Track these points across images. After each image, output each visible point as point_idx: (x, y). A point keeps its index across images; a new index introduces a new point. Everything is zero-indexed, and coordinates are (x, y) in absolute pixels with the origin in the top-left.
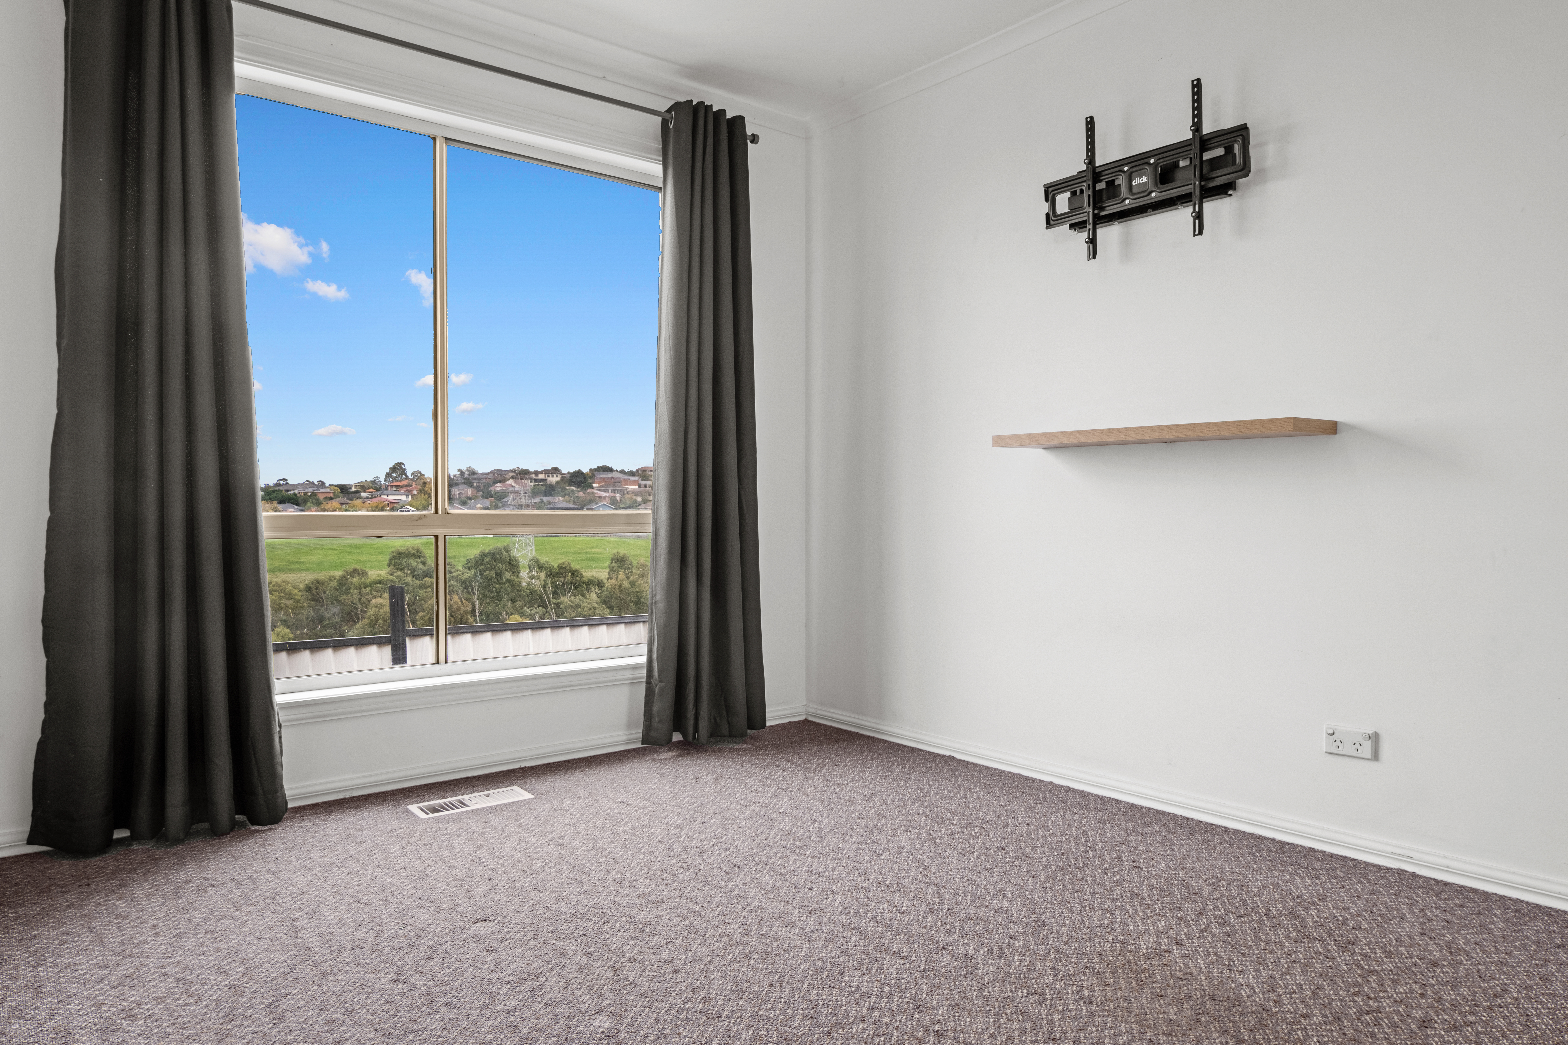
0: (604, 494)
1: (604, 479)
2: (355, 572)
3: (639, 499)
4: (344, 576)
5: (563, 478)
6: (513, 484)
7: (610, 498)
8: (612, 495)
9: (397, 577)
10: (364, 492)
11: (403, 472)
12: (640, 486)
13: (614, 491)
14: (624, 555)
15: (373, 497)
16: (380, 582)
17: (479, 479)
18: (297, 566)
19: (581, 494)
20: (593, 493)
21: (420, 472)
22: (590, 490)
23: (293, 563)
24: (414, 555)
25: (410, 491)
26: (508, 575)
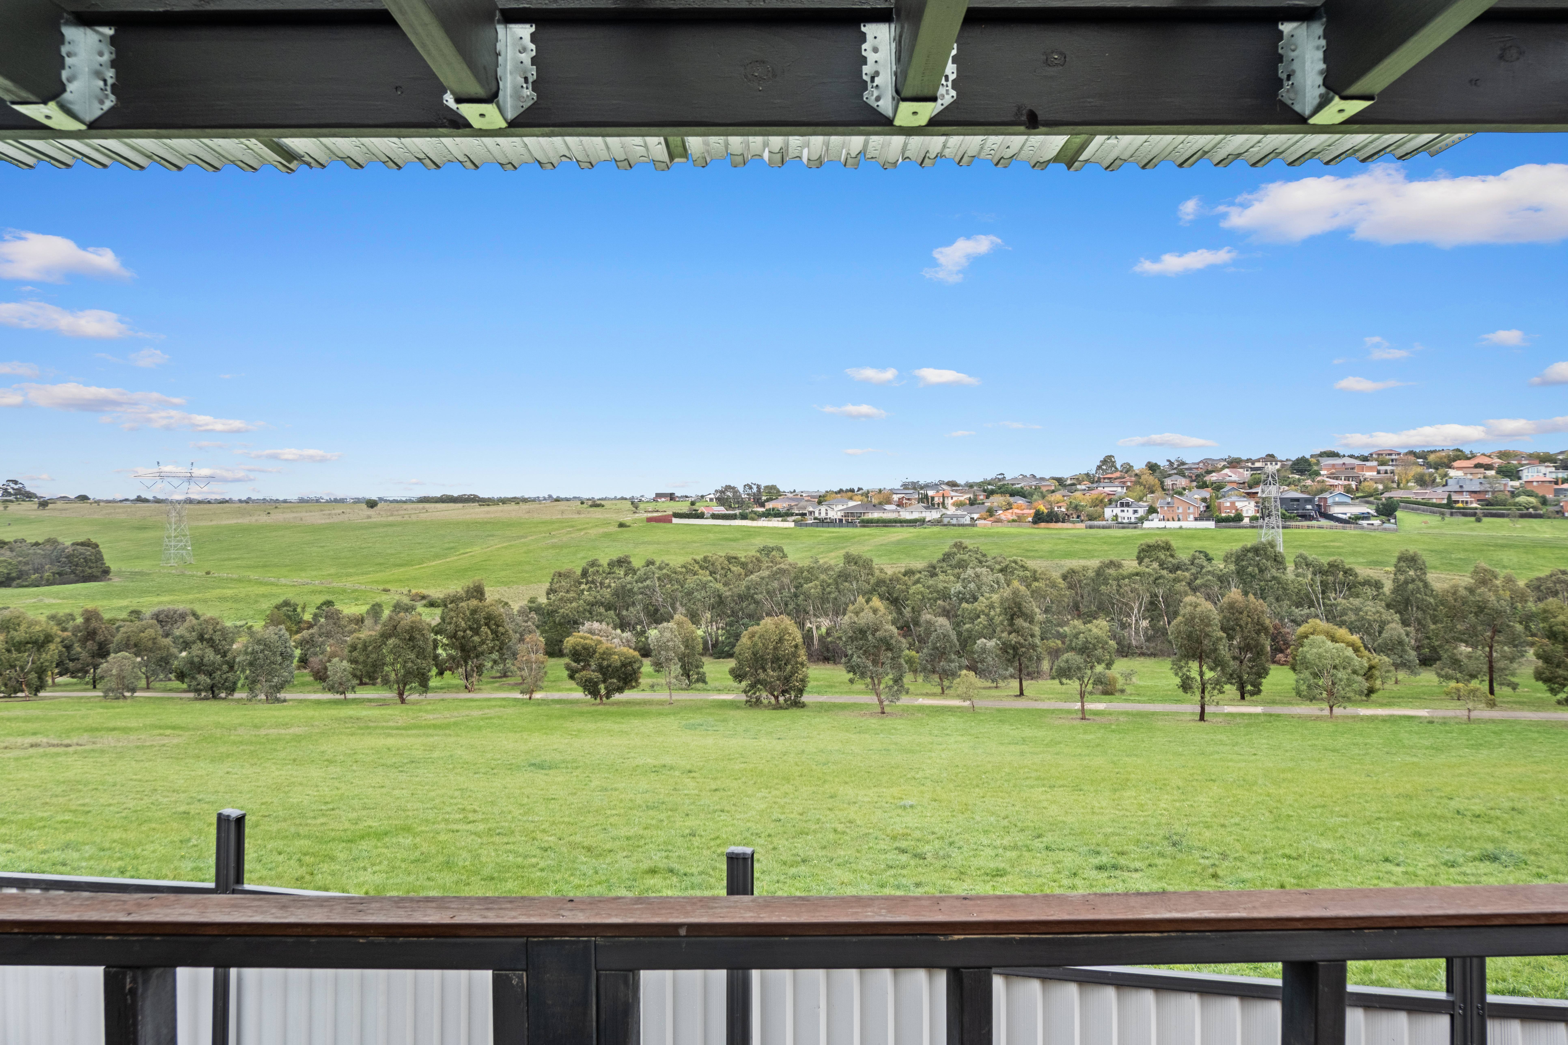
0: (1336, 482)
1: (1334, 465)
2: (1112, 564)
3: (1380, 487)
4: (1100, 568)
5: (1283, 466)
6: (1230, 474)
7: (1345, 486)
8: (1346, 483)
9: (1153, 569)
10: (1080, 484)
11: (1113, 464)
12: (1379, 472)
13: (1347, 479)
15: (1090, 489)
16: (1137, 574)
17: (1190, 469)
18: (1032, 554)
19: (1309, 482)
20: (1323, 481)
21: (1128, 464)
22: (1319, 478)
23: (1027, 551)
24: (1164, 548)
25: (1124, 483)
26: (1274, 572)
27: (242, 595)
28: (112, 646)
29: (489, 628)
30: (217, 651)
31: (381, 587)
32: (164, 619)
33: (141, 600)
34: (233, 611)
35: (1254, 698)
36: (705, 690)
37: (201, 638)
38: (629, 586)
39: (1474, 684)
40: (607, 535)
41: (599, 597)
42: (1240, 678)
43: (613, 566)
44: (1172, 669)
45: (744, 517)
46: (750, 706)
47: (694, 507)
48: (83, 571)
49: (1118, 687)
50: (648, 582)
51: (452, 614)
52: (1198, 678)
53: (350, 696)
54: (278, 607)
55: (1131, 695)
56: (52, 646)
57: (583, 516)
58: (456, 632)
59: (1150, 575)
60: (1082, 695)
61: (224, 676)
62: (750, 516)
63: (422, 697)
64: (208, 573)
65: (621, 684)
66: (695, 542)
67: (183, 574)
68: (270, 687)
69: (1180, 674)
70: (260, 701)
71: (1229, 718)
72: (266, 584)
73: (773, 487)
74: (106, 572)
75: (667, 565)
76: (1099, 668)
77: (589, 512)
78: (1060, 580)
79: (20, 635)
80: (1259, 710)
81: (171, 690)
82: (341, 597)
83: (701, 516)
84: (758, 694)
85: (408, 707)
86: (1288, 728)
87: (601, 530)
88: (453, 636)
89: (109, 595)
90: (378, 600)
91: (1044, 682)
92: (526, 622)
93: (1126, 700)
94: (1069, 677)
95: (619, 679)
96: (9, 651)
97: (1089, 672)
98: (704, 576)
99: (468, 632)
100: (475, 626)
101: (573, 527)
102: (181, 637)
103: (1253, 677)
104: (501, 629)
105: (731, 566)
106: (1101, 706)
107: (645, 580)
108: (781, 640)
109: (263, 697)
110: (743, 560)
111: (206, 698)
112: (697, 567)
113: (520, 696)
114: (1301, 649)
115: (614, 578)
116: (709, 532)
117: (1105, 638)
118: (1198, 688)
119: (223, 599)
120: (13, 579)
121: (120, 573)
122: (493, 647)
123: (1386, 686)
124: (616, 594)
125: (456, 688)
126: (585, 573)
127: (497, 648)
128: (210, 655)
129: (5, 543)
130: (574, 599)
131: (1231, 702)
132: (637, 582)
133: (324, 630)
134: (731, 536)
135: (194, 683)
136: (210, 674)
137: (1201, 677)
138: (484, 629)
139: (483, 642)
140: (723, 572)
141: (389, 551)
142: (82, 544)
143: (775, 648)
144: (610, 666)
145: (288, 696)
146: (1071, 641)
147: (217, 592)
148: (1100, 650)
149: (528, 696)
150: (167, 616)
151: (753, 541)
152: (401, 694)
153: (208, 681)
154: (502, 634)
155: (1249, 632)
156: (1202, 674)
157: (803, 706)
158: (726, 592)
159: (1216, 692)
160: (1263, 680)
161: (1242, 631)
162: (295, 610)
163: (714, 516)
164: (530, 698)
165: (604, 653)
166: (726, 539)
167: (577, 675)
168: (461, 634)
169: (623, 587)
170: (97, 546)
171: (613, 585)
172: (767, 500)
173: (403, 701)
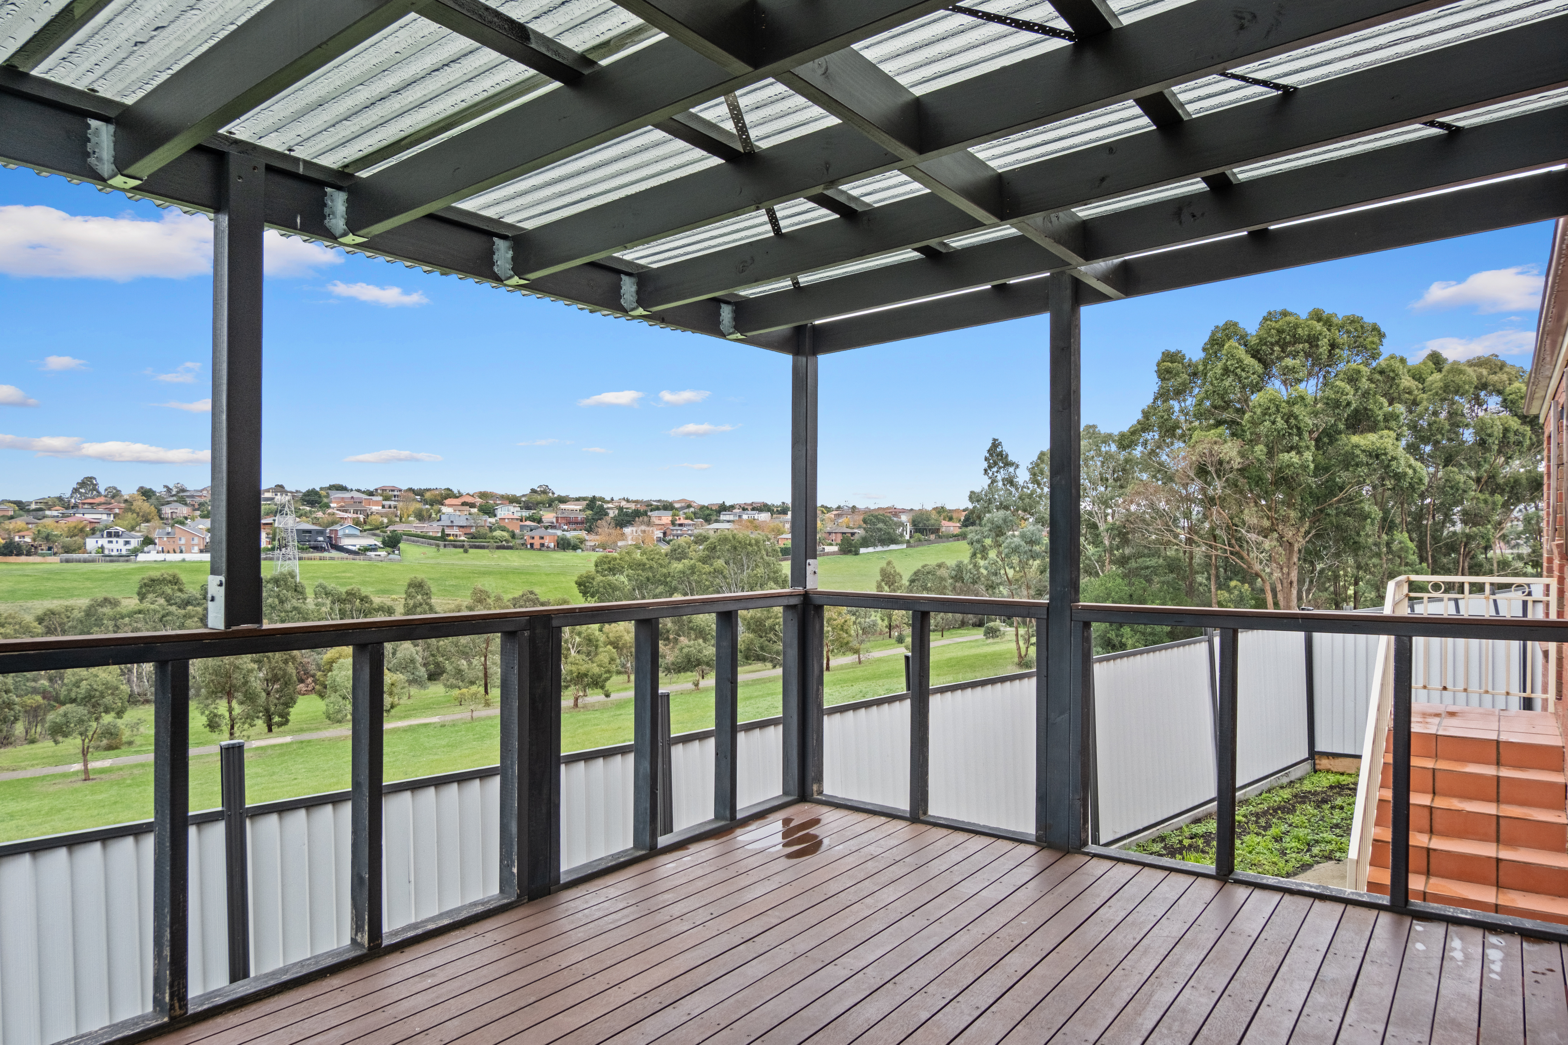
0: (345, 515)
1: (342, 498)
2: (106, 601)
3: (386, 520)
4: (90, 607)
5: (294, 498)
7: (354, 519)
8: (355, 516)
9: (159, 605)
10: (49, 509)
11: (94, 488)
12: (383, 507)
13: (356, 512)
14: (422, 580)
15: (64, 515)
16: (140, 612)
17: (195, 498)
19: (320, 514)
20: (334, 514)
21: (115, 488)
22: (330, 511)
24: (170, 582)
25: (111, 509)
26: (295, 602)
35: (282, 728)
39: (474, 688)
42: (267, 711)
44: (197, 708)
49: (125, 739)
52: (227, 715)
55: (141, 746)
59: (155, 611)
60: (85, 753)
69: (207, 712)
71: (259, 752)
76: (107, 719)
78: (36, 624)
80: (288, 739)
86: (321, 750)
91: (19, 748)
93: (137, 752)
94: (66, 735)
97: (94, 724)
103: (281, 707)
106: (106, 763)
114: (330, 674)
117: (115, 683)
118: (226, 724)
123: (402, 702)
131: (259, 737)
137: (230, 713)
146: (70, 690)
148: (110, 697)
155: (277, 662)
156: (230, 710)
159: (246, 726)
160: (291, 710)
161: (270, 662)
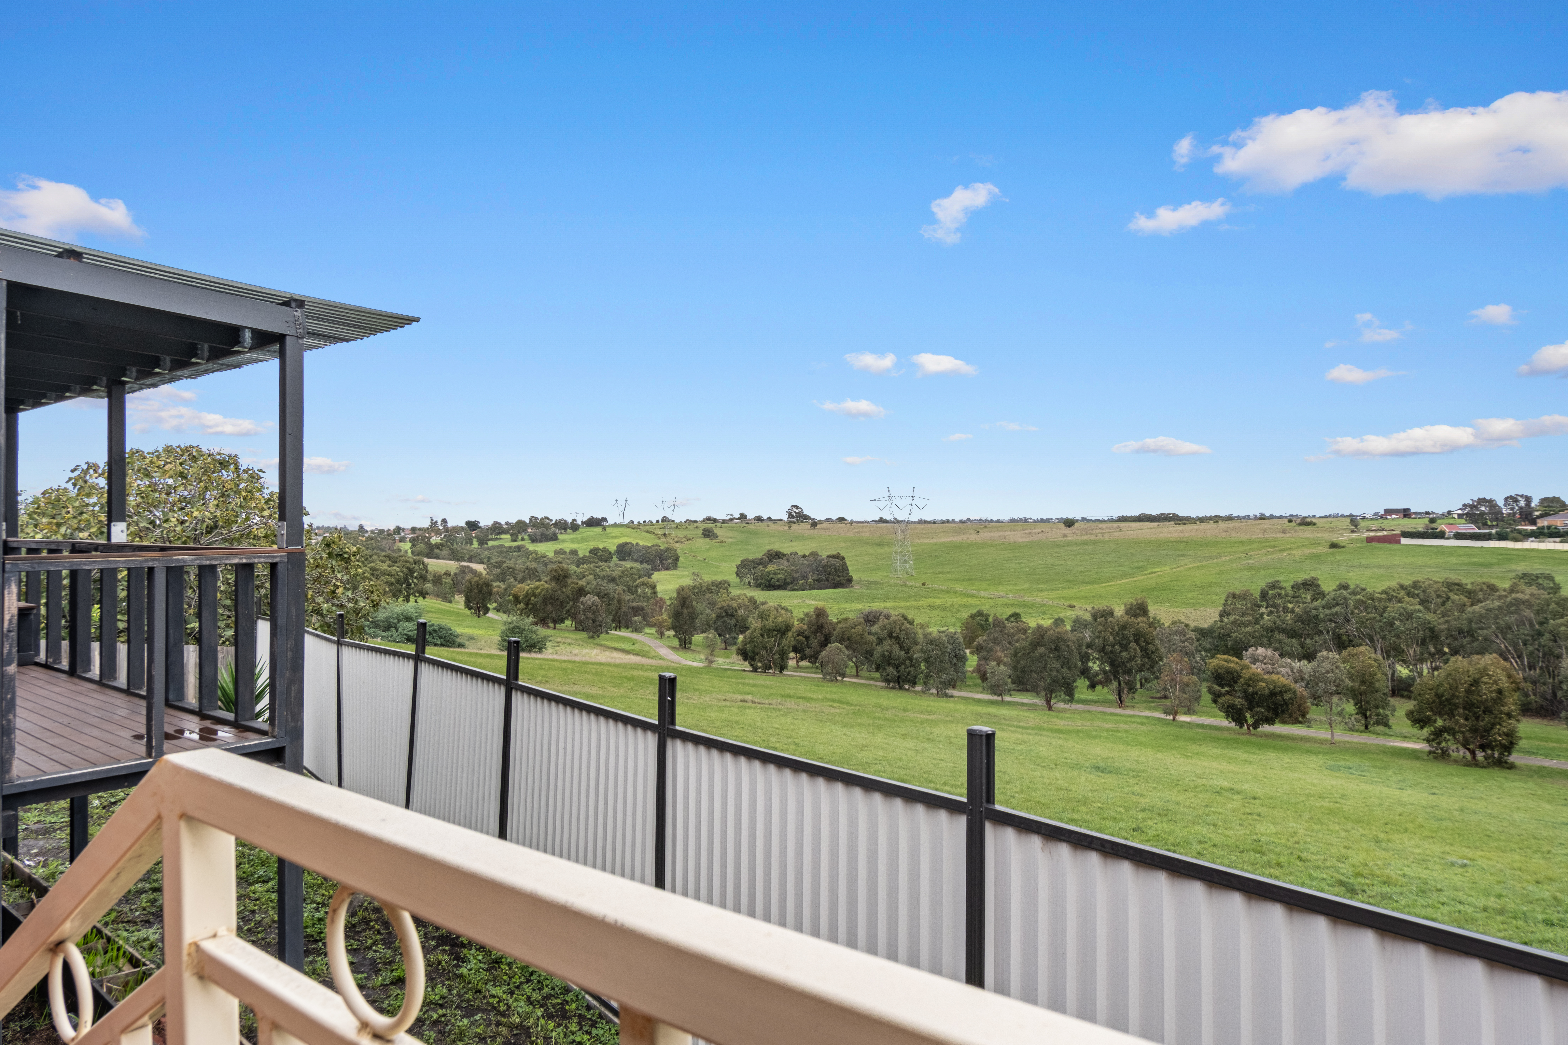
27: (948, 605)
28: (833, 638)
29: (1138, 644)
30: (901, 648)
31: (1067, 603)
32: (870, 619)
33: (872, 605)
34: (939, 618)
36: (1386, 734)
37: (890, 636)
38: (1314, 612)
40: (1314, 557)
41: (1278, 622)
43: (1299, 589)
45: (1502, 537)
46: (1435, 758)
47: (1434, 525)
48: (834, 579)
50: (1337, 609)
51: (1101, 628)
53: (1007, 698)
54: (972, 617)
56: (790, 634)
57: (1288, 535)
58: (1104, 646)
61: (907, 670)
62: (1511, 535)
63: (1067, 706)
64: (924, 584)
65: (1270, 715)
66: (1429, 567)
67: (905, 585)
68: (941, 683)
70: (932, 694)
72: (969, 596)
73: (1556, 500)
74: (850, 580)
75: (1364, 590)
77: (1296, 531)
79: (769, 624)
81: (872, 679)
82: (1031, 611)
83: (1441, 535)
84: (1444, 744)
85: (1052, 713)
87: (1308, 551)
88: (1102, 650)
89: (849, 600)
90: (1062, 615)
92: (1184, 642)
95: (1268, 709)
96: (762, 636)
98: (1411, 604)
99: (1117, 647)
100: (1124, 642)
101: (1274, 547)
102: (876, 633)
104: (1151, 647)
105: (1450, 594)
107: (1334, 606)
108: (1476, 682)
109: (934, 691)
110: (1469, 587)
111: (893, 688)
112: (1402, 593)
113: (1162, 716)
115: (1297, 602)
116: (1451, 554)
119: (931, 607)
120: (788, 584)
121: (860, 582)
122: (1143, 665)
124: (1299, 619)
125: (1109, 703)
126: (1264, 595)
127: (1147, 666)
128: (897, 651)
129: (784, 555)
130: (1249, 623)
132: (1324, 608)
133: (991, 637)
134: (1482, 560)
135: (884, 674)
136: (897, 667)
138: (1133, 645)
139: (1131, 659)
140: (1439, 601)
141: (1079, 569)
142: (834, 557)
143: (1468, 692)
144: (1256, 693)
145: (955, 693)
147: (929, 601)
149: (1171, 717)
150: (874, 617)
151: (1513, 567)
152: (1048, 702)
153: (895, 673)
154: (1153, 652)
157: (1511, 767)
158: (1441, 625)
162: (987, 620)
163: (1459, 536)
164: (1174, 719)
165: (1250, 679)
166: (1474, 564)
167: (1220, 700)
168: (1109, 648)
169: (1307, 613)
170: (844, 559)
171: (1297, 610)
172: (1541, 516)
173: (1050, 708)
